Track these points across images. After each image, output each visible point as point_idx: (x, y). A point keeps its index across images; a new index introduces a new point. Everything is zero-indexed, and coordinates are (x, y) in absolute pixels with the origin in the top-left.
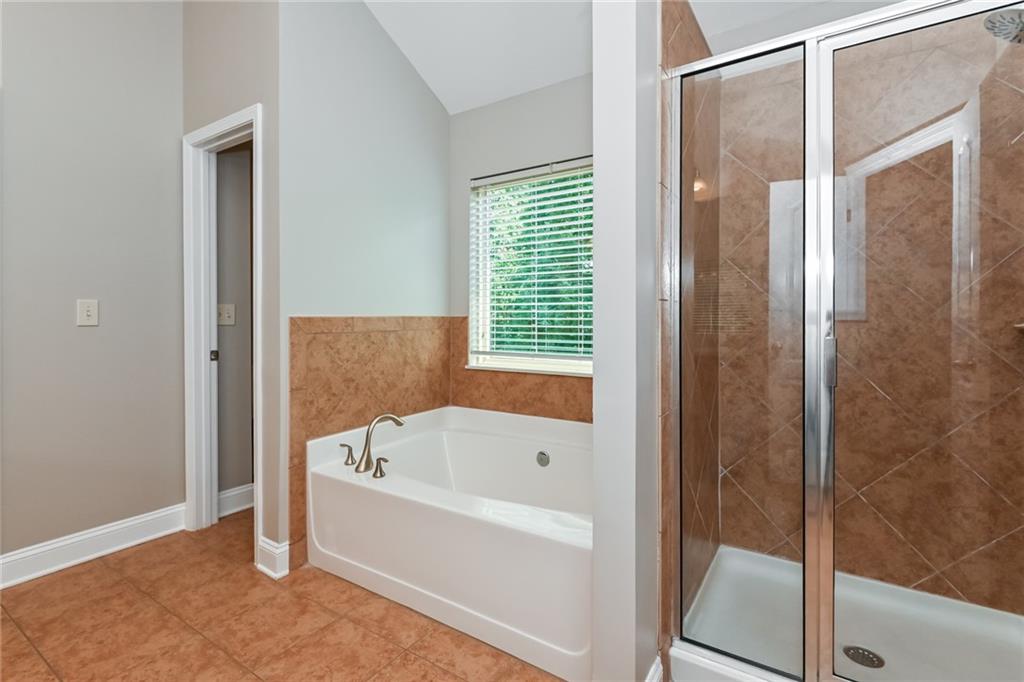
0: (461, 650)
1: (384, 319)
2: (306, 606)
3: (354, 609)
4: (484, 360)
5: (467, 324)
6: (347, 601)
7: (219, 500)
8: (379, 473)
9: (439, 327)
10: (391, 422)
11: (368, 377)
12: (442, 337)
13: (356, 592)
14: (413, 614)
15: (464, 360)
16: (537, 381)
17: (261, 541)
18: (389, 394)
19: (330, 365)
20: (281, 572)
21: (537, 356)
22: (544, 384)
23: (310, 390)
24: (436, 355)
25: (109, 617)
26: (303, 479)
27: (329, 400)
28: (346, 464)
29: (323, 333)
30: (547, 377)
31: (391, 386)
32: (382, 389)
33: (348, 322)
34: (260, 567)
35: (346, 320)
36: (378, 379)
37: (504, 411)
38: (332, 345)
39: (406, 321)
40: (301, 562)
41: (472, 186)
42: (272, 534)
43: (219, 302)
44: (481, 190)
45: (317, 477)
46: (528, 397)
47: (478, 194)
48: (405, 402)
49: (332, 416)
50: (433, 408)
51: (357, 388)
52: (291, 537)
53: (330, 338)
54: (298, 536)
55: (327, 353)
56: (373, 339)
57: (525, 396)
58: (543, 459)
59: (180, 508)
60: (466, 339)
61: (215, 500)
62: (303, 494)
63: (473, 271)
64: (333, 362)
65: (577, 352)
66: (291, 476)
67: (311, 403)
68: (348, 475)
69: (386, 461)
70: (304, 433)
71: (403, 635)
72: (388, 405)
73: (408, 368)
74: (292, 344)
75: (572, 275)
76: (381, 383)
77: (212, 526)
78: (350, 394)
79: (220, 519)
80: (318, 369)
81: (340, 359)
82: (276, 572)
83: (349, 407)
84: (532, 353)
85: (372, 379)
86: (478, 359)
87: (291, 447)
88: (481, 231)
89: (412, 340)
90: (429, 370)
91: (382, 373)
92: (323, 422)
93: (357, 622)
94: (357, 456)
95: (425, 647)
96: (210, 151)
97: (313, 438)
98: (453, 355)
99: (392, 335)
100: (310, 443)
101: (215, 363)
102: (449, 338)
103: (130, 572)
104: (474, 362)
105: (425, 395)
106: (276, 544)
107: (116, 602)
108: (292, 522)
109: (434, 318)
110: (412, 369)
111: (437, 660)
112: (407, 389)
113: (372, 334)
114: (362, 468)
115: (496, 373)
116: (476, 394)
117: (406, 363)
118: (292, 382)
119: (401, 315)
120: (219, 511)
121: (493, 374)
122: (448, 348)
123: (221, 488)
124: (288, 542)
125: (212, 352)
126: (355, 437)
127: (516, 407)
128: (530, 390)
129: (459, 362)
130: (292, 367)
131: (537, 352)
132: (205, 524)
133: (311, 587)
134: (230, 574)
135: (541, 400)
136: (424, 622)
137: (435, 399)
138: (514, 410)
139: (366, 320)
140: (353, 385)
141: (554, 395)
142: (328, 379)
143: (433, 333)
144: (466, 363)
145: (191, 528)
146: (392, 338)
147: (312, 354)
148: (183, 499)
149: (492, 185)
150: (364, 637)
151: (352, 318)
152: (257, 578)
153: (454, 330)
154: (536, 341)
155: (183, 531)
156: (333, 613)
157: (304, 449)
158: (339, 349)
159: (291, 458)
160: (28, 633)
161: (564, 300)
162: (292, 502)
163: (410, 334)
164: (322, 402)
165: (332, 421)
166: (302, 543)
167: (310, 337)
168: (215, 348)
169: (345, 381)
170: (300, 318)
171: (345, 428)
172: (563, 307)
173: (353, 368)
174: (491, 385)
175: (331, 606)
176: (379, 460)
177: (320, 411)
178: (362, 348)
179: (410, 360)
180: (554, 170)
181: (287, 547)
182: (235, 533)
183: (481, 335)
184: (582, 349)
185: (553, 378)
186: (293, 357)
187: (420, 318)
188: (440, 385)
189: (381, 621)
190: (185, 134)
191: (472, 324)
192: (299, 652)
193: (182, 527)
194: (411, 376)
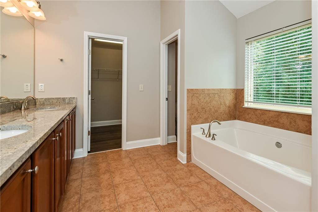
0: (246, 206)
1: (214, 90)
2: (192, 174)
3: (206, 179)
4: (251, 104)
5: (244, 91)
6: (204, 176)
7: (168, 138)
8: (213, 139)
9: (233, 93)
10: (217, 123)
11: (209, 108)
12: (234, 96)
13: (206, 174)
14: (226, 187)
15: (242, 104)
16: (276, 114)
17: (179, 152)
18: (215, 114)
19: (198, 103)
20: (184, 162)
21: (275, 104)
22: (279, 115)
23: (192, 110)
24: (231, 102)
25: (146, 162)
26: (190, 136)
27: (197, 114)
28: (203, 134)
29: (196, 93)
30: (280, 113)
31: (216, 111)
32: (213, 112)
33: (203, 90)
34: (179, 159)
35: (202, 90)
36: (212, 109)
37: (260, 124)
38: (199, 97)
39: (221, 90)
40: (190, 161)
41: (246, 42)
42: (182, 151)
43: (168, 85)
44: (249, 43)
45: (194, 136)
46: (271, 120)
47: (248, 44)
48: (220, 117)
49: (198, 119)
50: (230, 120)
51: (205, 111)
52: (187, 153)
53: (198, 95)
54: (189, 153)
55: (197, 100)
56: (210, 96)
57: (270, 119)
58: (278, 145)
59: (159, 139)
60: (243, 97)
61: (167, 139)
62: (190, 141)
63: (246, 73)
64: (198, 102)
65: (297, 103)
66: (187, 135)
67: (192, 114)
68: (203, 137)
69: (216, 135)
70: (190, 123)
71: (224, 193)
72: (215, 118)
73: (222, 106)
74: (188, 97)
75: (289, 72)
76: (213, 110)
77: (166, 145)
78: (203, 113)
79: (168, 144)
80: (194, 104)
81: (200, 102)
82: (183, 162)
83: (203, 117)
84: (274, 103)
85: (210, 108)
86: (248, 104)
87: (187, 126)
88: (249, 58)
89: (223, 97)
90: (229, 107)
91: (213, 107)
92: (196, 121)
93: (208, 184)
94: (206, 132)
95: (232, 200)
96: (166, 45)
97: (193, 125)
98: (238, 102)
99: (217, 95)
100: (192, 126)
101: (167, 101)
102: (236, 96)
103: (149, 152)
104: (246, 105)
105: (227, 115)
106: (183, 154)
107: (147, 159)
108: (187, 148)
109: (231, 89)
110: (223, 106)
111: (237, 206)
112: (221, 113)
113: (210, 94)
114: (208, 136)
115: (256, 110)
116: (247, 117)
117: (221, 104)
118: (187, 108)
119: (219, 88)
120: (168, 141)
121: (255, 110)
122: (236, 100)
123: (168, 136)
124: (186, 154)
125: (166, 98)
126: (206, 126)
127: (265, 123)
128: (272, 117)
129: (240, 105)
130: (188, 103)
131: (275, 103)
132: (164, 144)
133: (193, 169)
134: (171, 159)
135: (277, 121)
136: (231, 192)
137: (231, 117)
138: (264, 124)
139: (209, 90)
140: (204, 110)
141: (284, 120)
142: (197, 108)
143: (230, 94)
144: (243, 105)
145: (161, 145)
146: (216, 96)
147: (193, 100)
148: (160, 137)
149: (254, 40)
150: (210, 189)
151: (204, 89)
152: (178, 162)
153: (239, 94)
154: (275, 98)
155: (160, 145)
156: (200, 179)
157: (190, 127)
158: (200, 99)
159: (187, 130)
160: (132, 161)
161: (285, 82)
162: (187, 143)
163: (222, 94)
164: (195, 114)
165: (198, 120)
166: (190, 155)
167: (192, 95)
168: (167, 97)
169: (202, 108)
170: (190, 89)
171: (202, 123)
172: (284, 85)
173: (204, 105)
174: (254, 114)
175: (199, 176)
176: (213, 135)
177: (195, 117)
178: (207, 99)
179: (222, 103)
180: (284, 30)
181: (186, 156)
182: (172, 148)
183: (249, 95)
184: (299, 102)
185: (283, 113)
186: (188, 100)
187: (226, 89)
188: (233, 112)
189: (216, 186)
190: (161, 41)
191: (246, 91)
192: (191, 187)
193: (159, 144)
194: (223, 108)
